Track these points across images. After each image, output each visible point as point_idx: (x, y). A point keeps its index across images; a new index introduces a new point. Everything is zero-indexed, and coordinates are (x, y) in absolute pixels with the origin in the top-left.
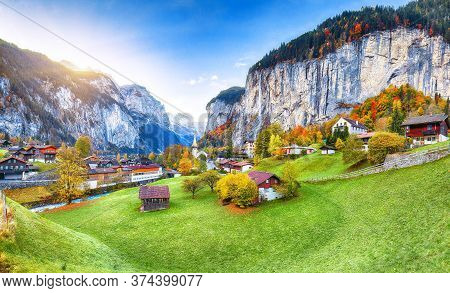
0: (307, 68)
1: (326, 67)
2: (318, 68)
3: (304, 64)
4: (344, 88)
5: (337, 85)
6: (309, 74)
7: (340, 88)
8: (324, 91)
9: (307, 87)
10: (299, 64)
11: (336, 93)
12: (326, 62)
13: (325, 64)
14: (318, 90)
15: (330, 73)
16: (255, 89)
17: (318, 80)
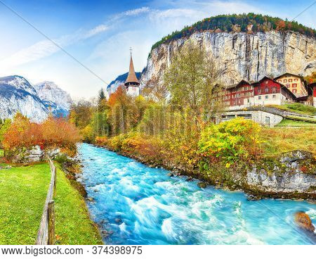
0: (234, 40)
1: (255, 42)
2: (248, 41)
3: (231, 35)
4: (272, 65)
5: (266, 60)
6: (237, 44)
7: (269, 63)
8: (255, 62)
9: (235, 57)
10: (225, 34)
11: (266, 67)
12: (256, 38)
13: (255, 39)
14: (248, 60)
15: (259, 48)
16: (160, 63)
17: (248, 51)
